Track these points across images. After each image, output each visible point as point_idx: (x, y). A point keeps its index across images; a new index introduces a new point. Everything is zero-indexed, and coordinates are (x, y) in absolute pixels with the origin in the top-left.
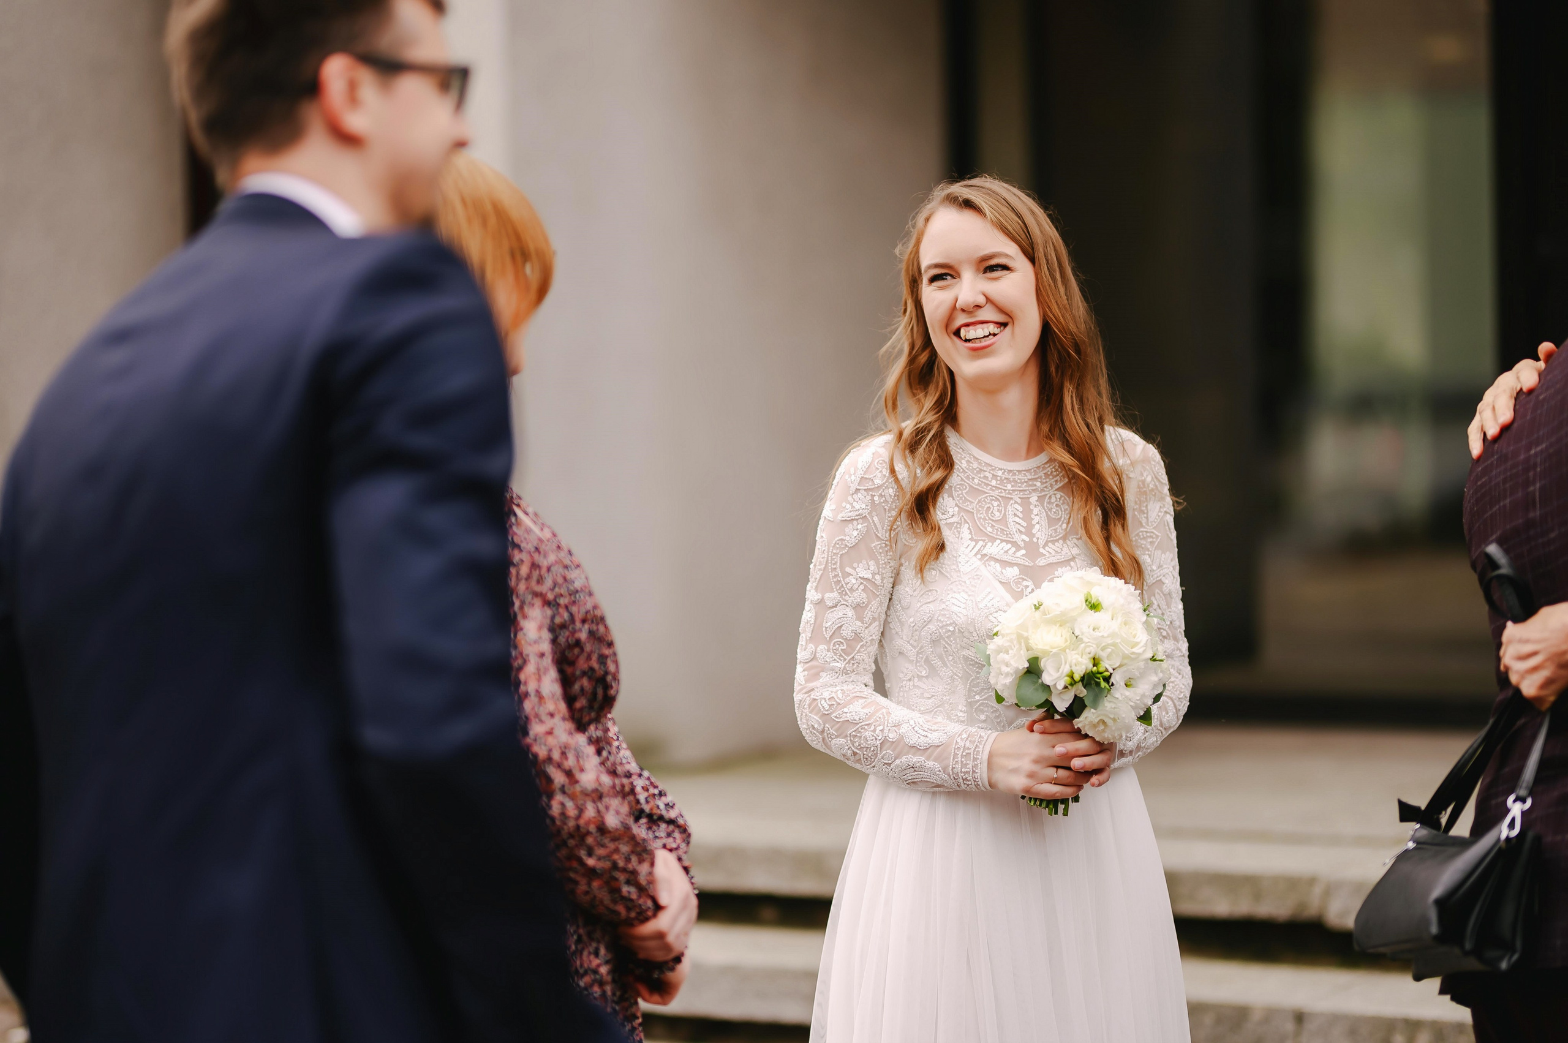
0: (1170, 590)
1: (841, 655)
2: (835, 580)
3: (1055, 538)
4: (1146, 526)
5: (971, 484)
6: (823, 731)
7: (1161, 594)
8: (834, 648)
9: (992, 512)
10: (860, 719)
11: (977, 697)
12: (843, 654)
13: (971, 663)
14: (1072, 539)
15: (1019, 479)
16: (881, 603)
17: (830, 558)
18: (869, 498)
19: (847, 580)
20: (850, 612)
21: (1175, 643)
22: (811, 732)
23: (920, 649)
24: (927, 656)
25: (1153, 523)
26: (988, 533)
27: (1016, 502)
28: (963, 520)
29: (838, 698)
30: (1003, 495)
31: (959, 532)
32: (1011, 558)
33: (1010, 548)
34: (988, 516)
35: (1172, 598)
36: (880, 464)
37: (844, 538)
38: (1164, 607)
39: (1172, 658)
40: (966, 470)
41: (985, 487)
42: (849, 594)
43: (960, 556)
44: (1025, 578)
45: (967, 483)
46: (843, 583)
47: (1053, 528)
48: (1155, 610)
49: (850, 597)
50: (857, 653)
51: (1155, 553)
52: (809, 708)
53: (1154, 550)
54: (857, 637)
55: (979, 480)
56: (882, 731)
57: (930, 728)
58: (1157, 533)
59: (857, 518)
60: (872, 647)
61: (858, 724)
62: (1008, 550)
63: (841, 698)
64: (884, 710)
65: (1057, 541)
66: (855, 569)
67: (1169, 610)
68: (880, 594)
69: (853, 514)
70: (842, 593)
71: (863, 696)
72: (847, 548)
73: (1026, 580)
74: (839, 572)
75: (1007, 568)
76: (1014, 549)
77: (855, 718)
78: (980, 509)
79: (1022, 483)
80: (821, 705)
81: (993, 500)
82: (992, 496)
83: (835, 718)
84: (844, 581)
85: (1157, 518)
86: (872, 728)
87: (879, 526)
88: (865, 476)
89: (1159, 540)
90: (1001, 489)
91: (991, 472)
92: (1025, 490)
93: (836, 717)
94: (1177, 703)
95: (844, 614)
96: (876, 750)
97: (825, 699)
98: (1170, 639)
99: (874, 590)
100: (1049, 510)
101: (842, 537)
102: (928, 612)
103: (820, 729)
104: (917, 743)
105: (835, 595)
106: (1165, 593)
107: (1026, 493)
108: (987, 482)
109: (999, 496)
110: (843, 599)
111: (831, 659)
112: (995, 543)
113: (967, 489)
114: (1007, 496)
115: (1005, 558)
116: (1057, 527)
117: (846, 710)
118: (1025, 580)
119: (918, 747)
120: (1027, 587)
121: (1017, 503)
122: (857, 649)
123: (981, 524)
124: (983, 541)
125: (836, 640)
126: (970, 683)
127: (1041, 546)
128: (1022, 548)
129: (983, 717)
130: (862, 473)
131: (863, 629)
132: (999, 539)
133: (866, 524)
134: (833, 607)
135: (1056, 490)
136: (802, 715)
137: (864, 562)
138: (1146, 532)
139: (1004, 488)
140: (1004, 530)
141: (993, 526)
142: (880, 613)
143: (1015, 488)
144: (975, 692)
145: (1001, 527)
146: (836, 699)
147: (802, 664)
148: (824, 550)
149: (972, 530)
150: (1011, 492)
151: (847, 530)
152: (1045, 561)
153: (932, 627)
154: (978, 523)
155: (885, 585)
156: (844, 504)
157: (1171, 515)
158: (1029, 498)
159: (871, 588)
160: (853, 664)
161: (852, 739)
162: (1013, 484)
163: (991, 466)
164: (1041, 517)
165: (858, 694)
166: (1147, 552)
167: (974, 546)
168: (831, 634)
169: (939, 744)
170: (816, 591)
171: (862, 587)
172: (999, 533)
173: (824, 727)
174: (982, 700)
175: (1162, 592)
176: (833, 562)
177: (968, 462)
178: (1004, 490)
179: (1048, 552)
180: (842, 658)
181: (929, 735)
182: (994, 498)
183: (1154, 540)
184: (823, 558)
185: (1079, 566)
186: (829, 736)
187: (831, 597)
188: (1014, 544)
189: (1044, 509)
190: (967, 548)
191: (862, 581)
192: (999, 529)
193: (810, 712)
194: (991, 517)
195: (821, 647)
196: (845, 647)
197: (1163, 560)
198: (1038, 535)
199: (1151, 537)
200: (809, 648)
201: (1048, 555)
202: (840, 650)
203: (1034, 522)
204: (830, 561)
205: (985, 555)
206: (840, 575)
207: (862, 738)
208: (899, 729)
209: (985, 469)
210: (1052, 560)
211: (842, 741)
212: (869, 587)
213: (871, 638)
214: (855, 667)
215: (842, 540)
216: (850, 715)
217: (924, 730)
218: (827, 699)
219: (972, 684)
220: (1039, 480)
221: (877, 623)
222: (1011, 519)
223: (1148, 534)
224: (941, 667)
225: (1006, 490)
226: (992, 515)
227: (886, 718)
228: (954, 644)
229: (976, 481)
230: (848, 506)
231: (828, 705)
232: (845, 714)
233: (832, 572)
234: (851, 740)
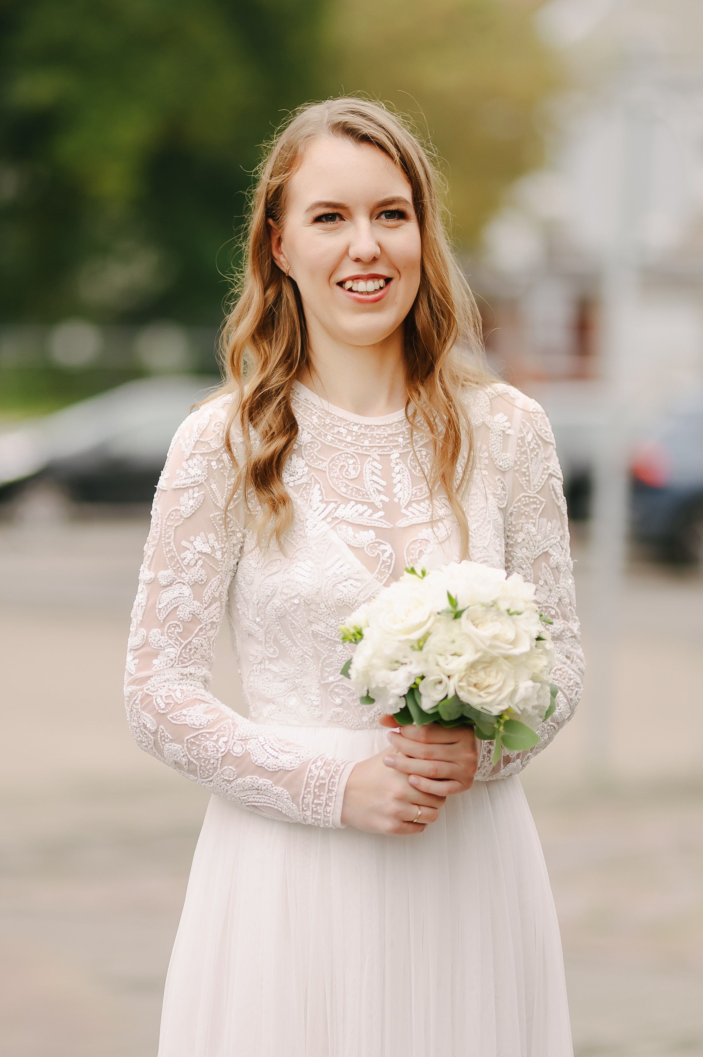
0: (558, 563)
1: (177, 639)
2: (169, 556)
3: (419, 498)
4: (528, 491)
5: (323, 441)
6: (155, 733)
7: (548, 568)
8: (169, 631)
9: (347, 471)
10: (200, 725)
11: (331, 679)
12: (179, 638)
13: (322, 639)
14: (441, 499)
15: (377, 434)
16: (222, 582)
17: (163, 531)
18: (205, 463)
19: (183, 555)
20: (187, 591)
21: (565, 622)
22: (142, 731)
23: (267, 629)
24: (275, 636)
25: (537, 487)
26: (342, 494)
27: (374, 460)
28: (313, 480)
29: (176, 697)
30: (360, 451)
31: (308, 494)
32: (367, 521)
33: (366, 510)
34: (342, 474)
35: (560, 572)
36: (218, 426)
37: (179, 508)
38: (551, 582)
39: (562, 640)
40: (317, 427)
41: (339, 444)
42: (186, 570)
43: (307, 519)
44: (382, 541)
45: (318, 440)
46: (179, 558)
47: (419, 487)
48: (542, 586)
49: (187, 574)
50: (195, 636)
51: (540, 521)
52: (141, 704)
53: (539, 518)
54: (195, 618)
55: (332, 437)
56: (225, 743)
57: (282, 748)
58: (541, 499)
59: (193, 485)
60: (212, 632)
61: (198, 729)
62: (364, 512)
63: (179, 697)
64: (230, 721)
65: (423, 500)
66: (192, 542)
67: (557, 585)
68: (221, 571)
69: (189, 481)
70: (179, 570)
71: (205, 700)
72: (182, 520)
73: (384, 544)
74: (174, 546)
75: (361, 532)
76: (370, 511)
77: (195, 723)
78: (334, 468)
79: (382, 439)
80: (157, 702)
81: (349, 457)
82: (347, 453)
83: (171, 720)
84: (179, 556)
85: (541, 480)
86: (215, 737)
87: (218, 495)
88: (202, 439)
89: (543, 506)
90: (357, 445)
91: (345, 427)
92: (385, 447)
93: (172, 718)
94: (567, 693)
95: (181, 593)
96: (216, 763)
97: (161, 696)
98: (559, 618)
99: (214, 566)
100: (413, 468)
101: (177, 507)
102: (271, 584)
103: (153, 729)
104: (265, 764)
105: (170, 572)
106: (552, 566)
107: (386, 450)
108: (341, 438)
109: (355, 453)
110: (179, 577)
111: (166, 644)
112: (348, 505)
113: (319, 447)
114: (364, 453)
115: (359, 521)
116: (422, 486)
117: (185, 712)
118: (382, 543)
119: (266, 768)
120: (384, 551)
121: (376, 461)
122: (195, 632)
123: (334, 484)
124: (336, 502)
125: (171, 623)
126: (322, 663)
127: (403, 506)
128: (380, 510)
129: (338, 701)
130: (198, 436)
131: (202, 610)
132: (354, 500)
133: (203, 492)
134: (167, 586)
135: (421, 446)
136: (132, 711)
137: (202, 534)
138: (529, 497)
139: (361, 444)
140: (360, 490)
141: (347, 486)
142: (221, 592)
143: (373, 445)
144: (329, 673)
145: (357, 487)
146: (175, 698)
147: (132, 652)
148: (158, 524)
149: (324, 491)
150: (368, 448)
151: (182, 499)
152: (408, 522)
153: (277, 602)
154: (330, 483)
155: (226, 560)
156: (178, 471)
157: (559, 479)
158: (390, 455)
159: (211, 564)
160: (190, 649)
161: (189, 746)
162: (370, 439)
163: (346, 420)
164: (404, 476)
165: (199, 697)
166: (531, 521)
167: (325, 509)
168: (165, 616)
169: (290, 769)
170: (149, 570)
171: (200, 563)
172: (354, 493)
173: (158, 728)
174: (337, 682)
175: (549, 566)
176: (167, 536)
177: (319, 417)
178: (361, 446)
179: (412, 512)
180: (178, 643)
181: (280, 757)
182: (349, 455)
183: (538, 506)
184: (156, 532)
185: (447, 528)
186: (163, 738)
187: (165, 575)
188: (371, 505)
189: (407, 466)
190: (316, 510)
191: (200, 556)
192: (354, 489)
193: (143, 709)
194: (345, 476)
195: (155, 630)
196: (181, 630)
197: (550, 529)
198: (400, 495)
199: (535, 503)
200: (139, 632)
201: (411, 515)
202: (176, 633)
203: (395, 481)
204: (163, 535)
205: (336, 518)
206: (175, 550)
207: (202, 748)
208: (246, 744)
209: (338, 424)
210: (415, 521)
211: (178, 746)
212: (208, 562)
213: (211, 620)
214: (192, 652)
215: (177, 510)
216: (190, 718)
217: (274, 750)
218: (163, 697)
219: (325, 664)
220: (401, 436)
221: (218, 604)
222: (367, 477)
223: (531, 500)
224: (291, 646)
225: (363, 447)
226: (347, 473)
227: (232, 730)
228: (301, 619)
229: (329, 438)
230: (183, 473)
231: (164, 703)
232: (183, 717)
233: (165, 547)
234: (187, 747)
